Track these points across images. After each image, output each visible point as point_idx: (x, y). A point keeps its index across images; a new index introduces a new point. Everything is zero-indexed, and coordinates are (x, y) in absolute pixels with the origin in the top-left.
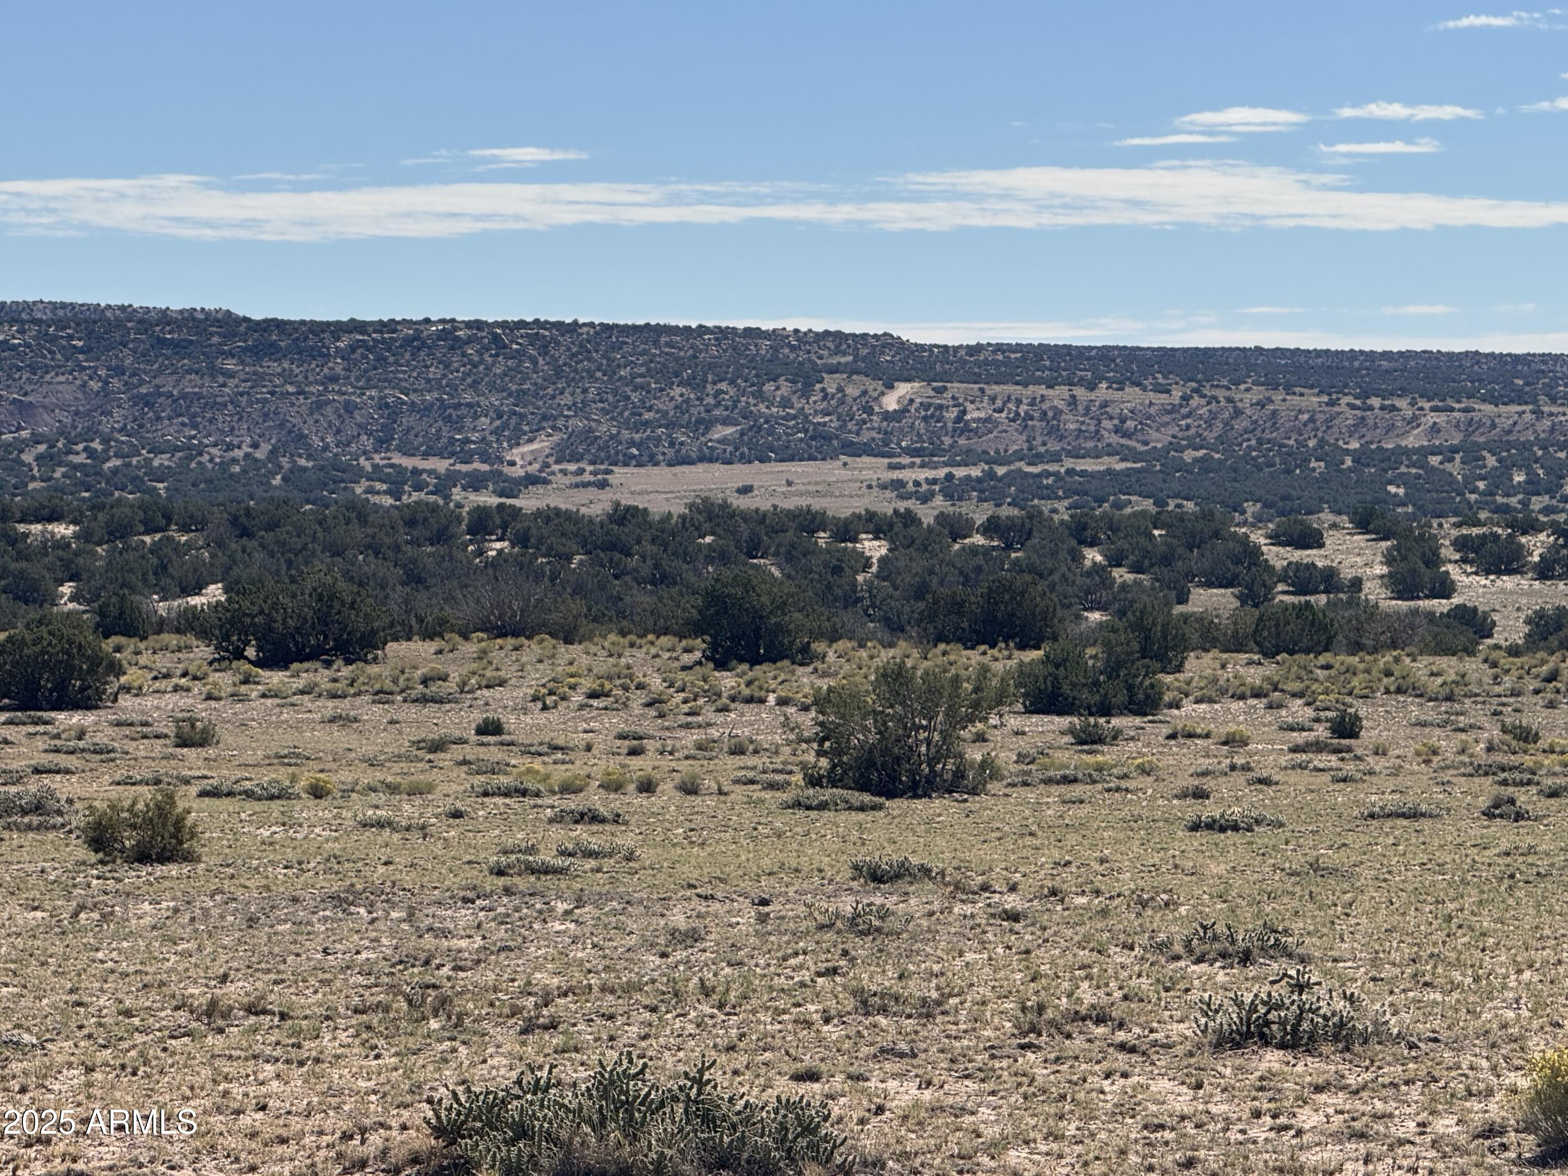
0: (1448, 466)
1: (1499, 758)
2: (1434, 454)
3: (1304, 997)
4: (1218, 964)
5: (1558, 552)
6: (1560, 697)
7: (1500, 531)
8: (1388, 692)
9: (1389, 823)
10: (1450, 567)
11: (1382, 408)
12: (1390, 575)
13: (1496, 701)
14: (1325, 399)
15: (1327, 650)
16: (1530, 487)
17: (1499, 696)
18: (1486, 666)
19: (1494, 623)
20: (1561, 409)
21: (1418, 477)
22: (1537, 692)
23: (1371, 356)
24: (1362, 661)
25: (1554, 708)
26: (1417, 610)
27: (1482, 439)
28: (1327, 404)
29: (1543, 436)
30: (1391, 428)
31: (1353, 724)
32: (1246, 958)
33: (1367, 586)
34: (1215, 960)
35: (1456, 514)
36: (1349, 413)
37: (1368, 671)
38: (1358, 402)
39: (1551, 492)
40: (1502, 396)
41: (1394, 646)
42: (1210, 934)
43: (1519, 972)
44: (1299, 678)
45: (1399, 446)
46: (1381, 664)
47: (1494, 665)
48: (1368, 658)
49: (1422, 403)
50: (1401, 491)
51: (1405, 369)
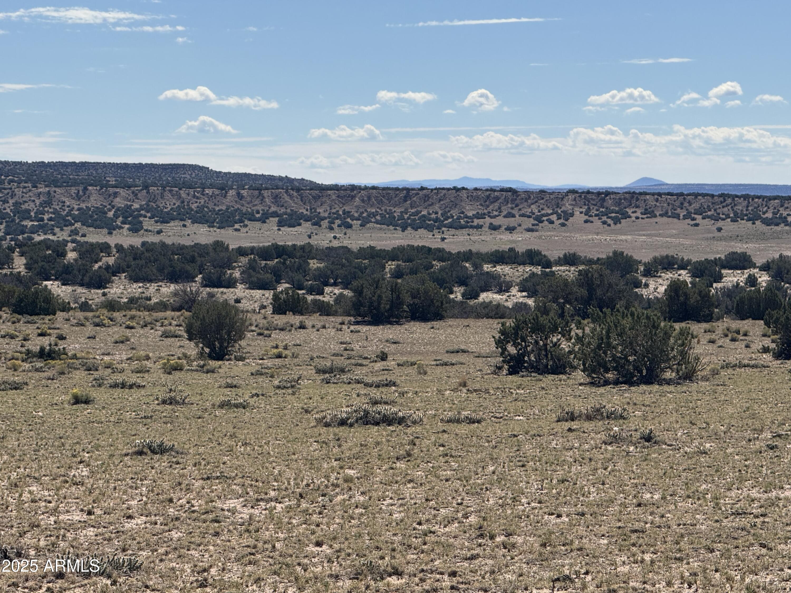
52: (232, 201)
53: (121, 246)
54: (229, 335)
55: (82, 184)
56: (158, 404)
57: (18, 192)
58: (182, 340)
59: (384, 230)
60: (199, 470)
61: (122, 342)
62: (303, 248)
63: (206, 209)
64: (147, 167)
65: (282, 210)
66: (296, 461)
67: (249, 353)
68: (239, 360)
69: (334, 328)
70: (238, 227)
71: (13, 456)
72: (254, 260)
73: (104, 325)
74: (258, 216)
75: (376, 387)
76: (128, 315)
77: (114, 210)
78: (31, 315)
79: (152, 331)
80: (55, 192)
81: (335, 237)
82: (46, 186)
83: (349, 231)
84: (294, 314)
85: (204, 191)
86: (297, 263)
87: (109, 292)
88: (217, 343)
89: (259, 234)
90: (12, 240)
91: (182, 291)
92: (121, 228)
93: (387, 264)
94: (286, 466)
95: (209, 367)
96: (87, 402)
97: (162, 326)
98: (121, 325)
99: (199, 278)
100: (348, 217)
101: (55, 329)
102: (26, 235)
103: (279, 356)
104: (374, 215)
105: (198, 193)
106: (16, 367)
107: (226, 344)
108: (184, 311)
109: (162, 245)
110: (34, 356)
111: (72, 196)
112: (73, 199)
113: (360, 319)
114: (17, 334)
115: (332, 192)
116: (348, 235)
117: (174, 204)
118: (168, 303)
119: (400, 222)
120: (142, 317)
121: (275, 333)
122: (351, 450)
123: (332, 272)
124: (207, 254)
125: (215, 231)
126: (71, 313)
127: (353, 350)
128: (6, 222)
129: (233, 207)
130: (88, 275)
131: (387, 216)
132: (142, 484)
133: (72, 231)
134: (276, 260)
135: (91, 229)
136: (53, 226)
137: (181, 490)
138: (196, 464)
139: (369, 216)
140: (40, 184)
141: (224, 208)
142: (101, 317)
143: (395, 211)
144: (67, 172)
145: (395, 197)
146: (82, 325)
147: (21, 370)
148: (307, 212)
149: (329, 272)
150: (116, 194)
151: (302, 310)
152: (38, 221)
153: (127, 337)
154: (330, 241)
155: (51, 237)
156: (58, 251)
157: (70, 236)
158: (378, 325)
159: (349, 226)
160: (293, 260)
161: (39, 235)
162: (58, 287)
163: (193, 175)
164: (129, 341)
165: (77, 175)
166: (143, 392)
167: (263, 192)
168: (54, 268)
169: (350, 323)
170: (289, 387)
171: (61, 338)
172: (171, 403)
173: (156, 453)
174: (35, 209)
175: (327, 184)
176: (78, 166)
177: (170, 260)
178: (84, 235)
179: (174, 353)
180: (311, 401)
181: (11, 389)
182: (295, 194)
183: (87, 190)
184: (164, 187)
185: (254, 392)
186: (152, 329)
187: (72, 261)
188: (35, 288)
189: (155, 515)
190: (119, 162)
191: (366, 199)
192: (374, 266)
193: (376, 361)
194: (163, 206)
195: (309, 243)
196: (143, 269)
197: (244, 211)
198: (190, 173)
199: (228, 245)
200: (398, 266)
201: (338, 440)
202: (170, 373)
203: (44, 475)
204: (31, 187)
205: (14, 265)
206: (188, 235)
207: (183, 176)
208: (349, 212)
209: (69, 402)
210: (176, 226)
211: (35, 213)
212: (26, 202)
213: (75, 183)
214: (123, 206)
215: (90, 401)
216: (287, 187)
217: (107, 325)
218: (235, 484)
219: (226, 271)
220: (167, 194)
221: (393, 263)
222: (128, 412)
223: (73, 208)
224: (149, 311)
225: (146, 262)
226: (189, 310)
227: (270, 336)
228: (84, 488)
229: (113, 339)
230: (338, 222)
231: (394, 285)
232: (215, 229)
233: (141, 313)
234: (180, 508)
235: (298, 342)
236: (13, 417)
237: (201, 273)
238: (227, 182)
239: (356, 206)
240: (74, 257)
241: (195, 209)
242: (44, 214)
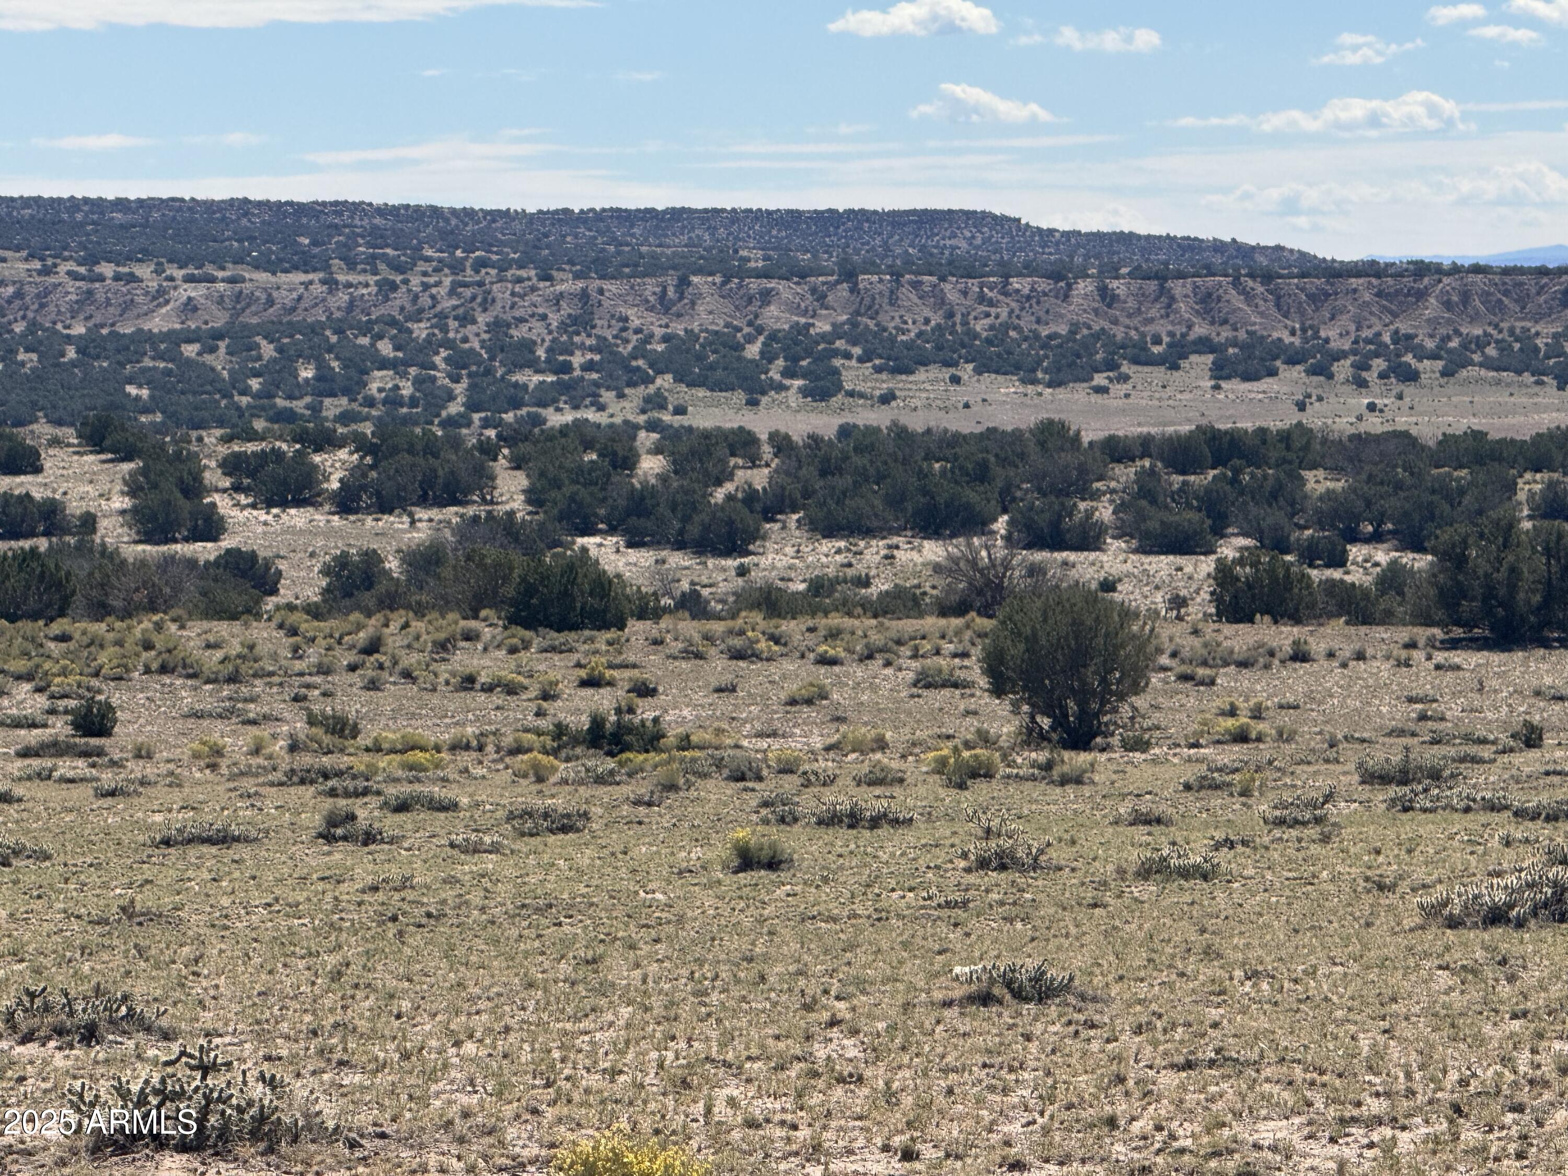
0: (208, 358)
1: (306, 760)
2: (189, 341)
3: (209, 1082)
4: (52, 1044)
5: (364, 475)
6: (385, 675)
7: (284, 447)
8: (147, 671)
9: (193, 852)
10: (217, 498)
11: (117, 278)
12: (135, 511)
13: (297, 681)
14: (37, 265)
15: (62, 614)
16: (322, 386)
17: (301, 674)
18: (282, 633)
19: (279, 573)
20: (362, 278)
21: (168, 373)
22: (352, 668)
23: (98, 205)
24: (111, 629)
25: (378, 689)
26: (173, 557)
27: (255, 320)
28: (40, 273)
29: (338, 315)
30: (128, 305)
31: (103, 717)
32: (90, 1035)
33: (104, 524)
34: (49, 1038)
35: (221, 424)
36: (71, 286)
37: (119, 643)
38: (82, 270)
39: (347, 391)
40: (280, 260)
41: (153, 608)
42: (38, 1002)
43: (458, 1044)
44: (26, 654)
45: (140, 331)
46: (138, 632)
47: (293, 632)
48: (118, 625)
49: (173, 270)
50: (145, 393)
51: (145, 225)
52: (1085, 311)
53: (787, 437)
54: (1104, 681)
55: (674, 268)
56: (968, 870)
57: (501, 293)
58: (972, 695)
59: (1508, 385)
60: (1155, 1044)
61: (809, 702)
62: (1285, 437)
63: (1012, 334)
64: (849, 219)
65: (1224, 334)
66: (1407, 1018)
67: (1158, 728)
68: (1132, 750)
69: (1388, 658)
70: (1105, 383)
71: (647, 1009)
72: (1152, 472)
73: (756, 656)
74: (1156, 349)
75: (1548, 819)
76: (821, 628)
77: (761, 339)
78: (559, 631)
79: (889, 671)
80: (601, 292)
81: (1372, 407)
82: (577, 276)
83: (1409, 390)
84: (1276, 622)
85: (1007, 283)
86: (1270, 482)
87: (757, 565)
88: (1071, 704)
89: (1160, 399)
90: (486, 424)
91: (968, 560)
92: (781, 388)
93: (1520, 481)
94: (1385, 1032)
95: (1066, 768)
96: (773, 864)
97: (915, 656)
98: (803, 656)
99: (1001, 524)
100: (1407, 350)
101: (626, 667)
102: (524, 411)
103: (1241, 737)
104: (1480, 344)
105: (991, 290)
106: (542, 773)
107: (1095, 706)
108: (973, 614)
109: (898, 435)
110: (576, 740)
111: (647, 301)
112: (651, 309)
113: (1458, 632)
114: (526, 682)
115: (1361, 281)
116: (1407, 400)
117: (927, 321)
118: (918, 592)
119: (1552, 362)
120: (860, 633)
121: (1226, 674)
122: (1546, 990)
123: (1368, 504)
124: (1022, 456)
125: (1040, 394)
126: (665, 623)
127: (1443, 719)
128: (470, 375)
129: (1089, 328)
130: (696, 518)
131: (1517, 346)
132: (1017, 1081)
133: (648, 400)
134: (1212, 473)
135: (701, 393)
136: (596, 384)
137: (1127, 1094)
138: (1140, 1026)
139: (1465, 346)
140: (559, 269)
141: (1063, 330)
142: (750, 634)
143: (1537, 334)
144: (633, 235)
145: (1538, 294)
146: (699, 656)
147: (553, 779)
148: (1292, 339)
149: (1360, 504)
150: (766, 296)
151: (1297, 610)
152: (556, 373)
153: (821, 687)
154: (1360, 418)
155: (591, 415)
156: (615, 454)
157: (643, 411)
158: (1510, 650)
159: (1411, 376)
160: (1259, 472)
161: (558, 410)
162: (618, 551)
163: (978, 241)
164: (826, 698)
165: (660, 246)
166: (909, 836)
167: (1170, 284)
168: (604, 499)
169: (1431, 643)
170: (1308, 822)
171: (645, 691)
172: (1003, 867)
173: (1027, 1000)
174: (548, 338)
175: (1347, 259)
176: (663, 220)
177: (922, 475)
178: (680, 411)
179: (951, 732)
180: (1381, 859)
181: (552, 831)
182: (1260, 289)
183: (689, 284)
184: (897, 275)
185: (1219, 835)
186: (888, 664)
187: (653, 481)
188: (554, 556)
189: (1083, 1161)
190: (772, 207)
191: (1455, 298)
192: (1485, 485)
193: (1512, 750)
194: (897, 328)
195: (1300, 424)
196: (847, 502)
197: (1120, 336)
198: (968, 234)
199: (1078, 433)
200: (1551, 485)
201: (1503, 962)
202: (962, 786)
203: (749, 1058)
204: (535, 279)
205: (496, 493)
206: (967, 406)
207: (948, 242)
208: (1410, 337)
209: (725, 866)
210: (932, 382)
211: (549, 351)
212: (522, 320)
213: (654, 268)
214: (786, 327)
215: (781, 862)
216: (1237, 269)
217: (765, 655)
218: (1268, 1080)
219: (1075, 505)
220: (907, 295)
221: (1538, 476)
222: (893, 890)
223: (652, 336)
224: (875, 616)
225: (855, 482)
226: (986, 612)
227: (1212, 683)
228: (866, 1091)
229: (783, 696)
230: (1379, 364)
231: (1554, 538)
232: (1040, 388)
233: (857, 622)
234: (1141, 1143)
235: (1290, 698)
236: (592, 904)
237: (1005, 511)
238: (1071, 257)
239: (1428, 320)
240: (657, 471)
241: (985, 334)
242: (572, 354)
